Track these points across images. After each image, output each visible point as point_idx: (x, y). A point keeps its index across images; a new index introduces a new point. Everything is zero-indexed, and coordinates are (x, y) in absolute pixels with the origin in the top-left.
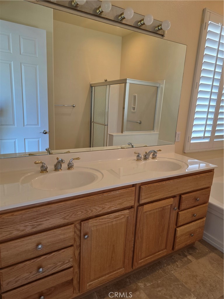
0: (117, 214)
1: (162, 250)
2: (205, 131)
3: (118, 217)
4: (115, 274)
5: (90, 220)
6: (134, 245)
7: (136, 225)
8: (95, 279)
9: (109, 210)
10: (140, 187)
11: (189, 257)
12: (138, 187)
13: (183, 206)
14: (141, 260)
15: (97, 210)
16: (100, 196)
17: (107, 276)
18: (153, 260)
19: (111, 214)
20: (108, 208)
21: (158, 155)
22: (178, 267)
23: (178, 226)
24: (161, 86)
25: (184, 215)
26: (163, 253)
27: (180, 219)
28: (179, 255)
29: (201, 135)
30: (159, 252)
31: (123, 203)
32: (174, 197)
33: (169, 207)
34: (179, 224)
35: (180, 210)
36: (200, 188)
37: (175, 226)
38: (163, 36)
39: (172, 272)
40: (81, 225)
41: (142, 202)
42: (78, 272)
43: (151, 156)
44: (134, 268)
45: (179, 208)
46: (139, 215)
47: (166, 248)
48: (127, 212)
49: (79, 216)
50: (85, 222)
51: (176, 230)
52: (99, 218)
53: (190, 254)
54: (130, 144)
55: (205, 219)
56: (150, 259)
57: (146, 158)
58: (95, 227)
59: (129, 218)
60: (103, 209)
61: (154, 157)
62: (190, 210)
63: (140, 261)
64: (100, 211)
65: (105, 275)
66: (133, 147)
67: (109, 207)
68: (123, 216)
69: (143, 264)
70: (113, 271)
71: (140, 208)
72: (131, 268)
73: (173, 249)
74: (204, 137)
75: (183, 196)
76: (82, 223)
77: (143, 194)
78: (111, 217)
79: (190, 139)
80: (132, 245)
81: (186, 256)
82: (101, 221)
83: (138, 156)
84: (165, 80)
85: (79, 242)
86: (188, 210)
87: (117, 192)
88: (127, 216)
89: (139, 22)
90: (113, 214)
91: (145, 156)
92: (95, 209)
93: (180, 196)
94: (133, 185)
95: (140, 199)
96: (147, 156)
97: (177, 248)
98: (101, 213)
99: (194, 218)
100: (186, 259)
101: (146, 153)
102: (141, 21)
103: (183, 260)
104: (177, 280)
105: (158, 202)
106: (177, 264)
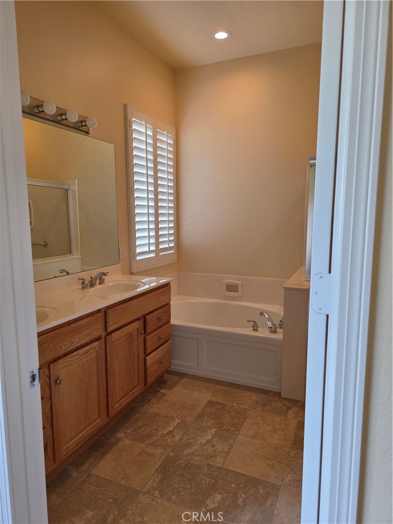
0: (86, 348)
1: (135, 387)
2: (149, 244)
3: (88, 352)
4: (92, 427)
5: (60, 361)
6: (107, 386)
7: (106, 359)
8: (71, 440)
9: (79, 345)
10: (105, 312)
11: (163, 391)
12: (103, 312)
13: (149, 329)
14: (116, 404)
15: (66, 346)
16: (68, 328)
17: (84, 432)
18: (128, 401)
19: (81, 350)
20: (78, 342)
21: (106, 278)
22: (154, 404)
23: (147, 354)
24: (72, 187)
25: (152, 340)
26: (137, 391)
27: (148, 345)
28: (152, 393)
29: (146, 249)
30: (132, 390)
31: (91, 333)
32: (138, 319)
33: (136, 331)
34: (148, 351)
35: (147, 334)
36: (161, 305)
37: (144, 356)
38: (87, 133)
39: (150, 410)
40: (49, 370)
41: (110, 329)
42: (51, 435)
43: (98, 281)
44: (110, 416)
45: (145, 333)
46: (108, 347)
47: (138, 385)
48: (96, 344)
49: (48, 355)
50: (54, 363)
51: (145, 360)
52: (68, 356)
53: (163, 388)
54: (62, 271)
55: (170, 341)
56: (125, 401)
57: (92, 285)
58: (65, 368)
59: (100, 351)
60: (73, 343)
61: (102, 282)
62: (156, 332)
63: (116, 406)
64: (70, 346)
65: (81, 431)
66: (68, 274)
67: (77, 340)
68: (93, 350)
69: (119, 408)
70: (89, 425)
71: (108, 337)
72: (107, 418)
73: (145, 385)
74: (150, 252)
75: (147, 317)
76: (51, 365)
77: (110, 320)
78: (81, 353)
79: (135, 255)
80: (105, 387)
81: (159, 391)
82: (71, 359)
83: (83, 283)
84: (76, 180)
85: (49, 392)
86: (154, 333)
87: (84, 321)
88: (97, 349)
89: (58, 115)
90: (83, 349)
91: (91, 282)
92: (64, 344)
93: (144, 317)
94: (99, 311)
95: (108, 325)
96: (94, 282)
97: (150, 381)
98: (70, 349)
99: (161, 341)
100: (160, 394)
101: (91, 278)
102: (61, 115)
103: (157, 396)
104: (157, 415)
105: (125, 328)
106: (152, 402)
